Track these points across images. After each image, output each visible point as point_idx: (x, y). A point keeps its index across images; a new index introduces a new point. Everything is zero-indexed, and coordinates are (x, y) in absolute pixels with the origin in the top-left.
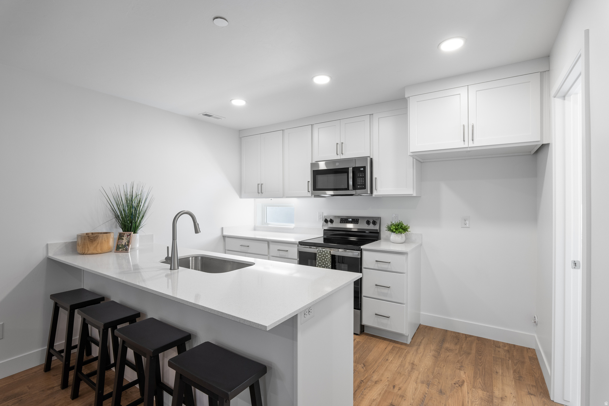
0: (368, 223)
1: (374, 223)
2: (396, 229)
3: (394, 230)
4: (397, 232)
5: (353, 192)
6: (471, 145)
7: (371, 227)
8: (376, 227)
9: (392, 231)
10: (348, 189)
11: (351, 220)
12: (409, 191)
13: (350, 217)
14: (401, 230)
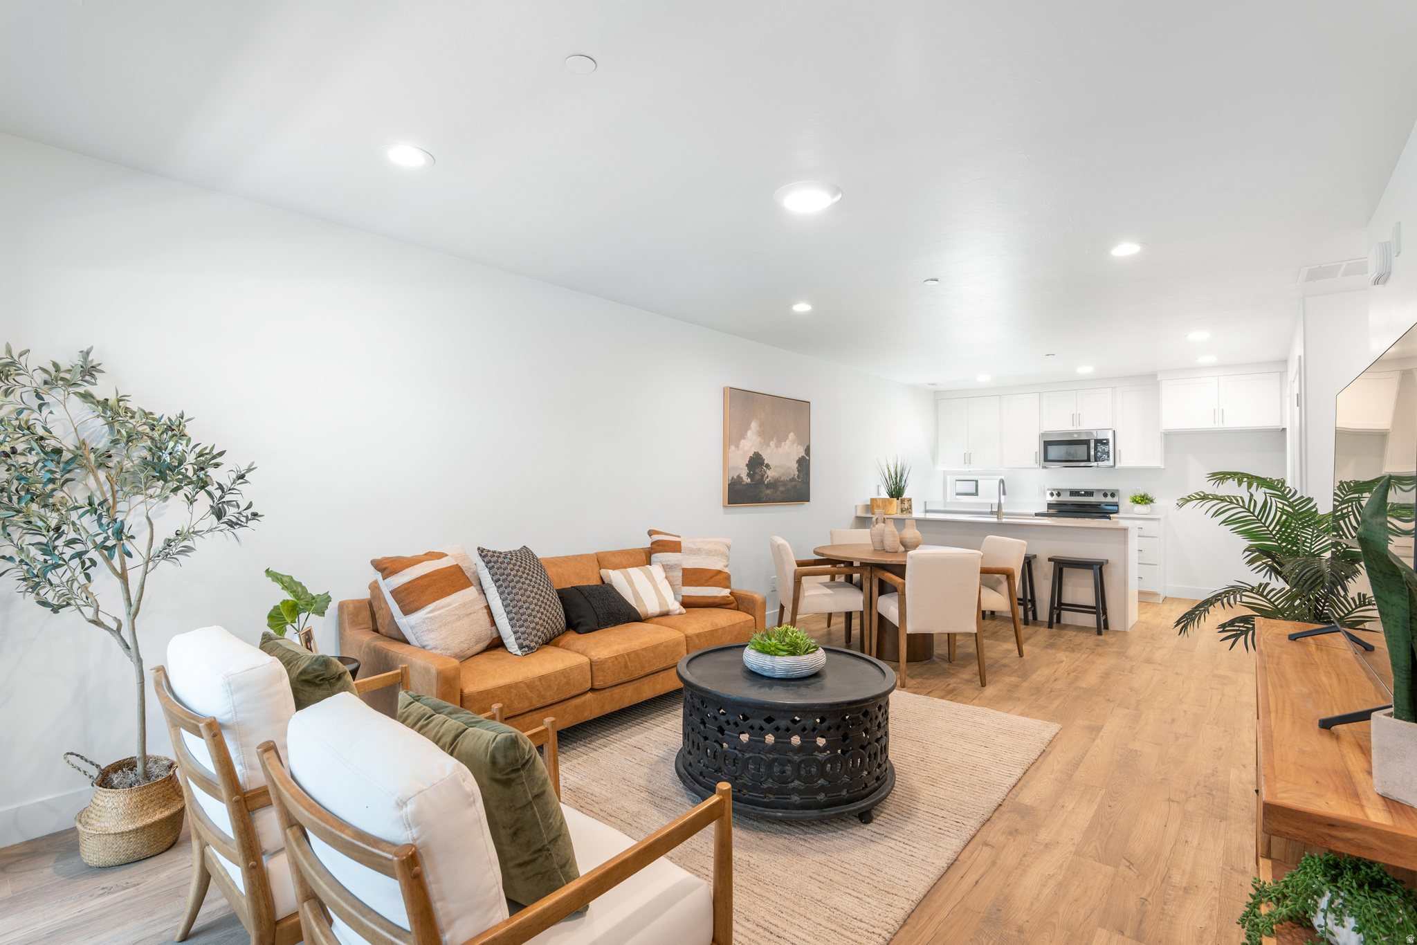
0: (1105, 495)
1: (1113, 495)
2: (1142, 501)
3: (1140, 501)
4: (1143, 503)
5: (1095, 464)
6: (1221, 426)
7: (1109, 499)
8: (1115, 500)
9: (1138, 503)
10: (1089, 460)
11: (1083, 493)
12: (1158, 463)
13: (1082, 490)
14: (1147, 501)
